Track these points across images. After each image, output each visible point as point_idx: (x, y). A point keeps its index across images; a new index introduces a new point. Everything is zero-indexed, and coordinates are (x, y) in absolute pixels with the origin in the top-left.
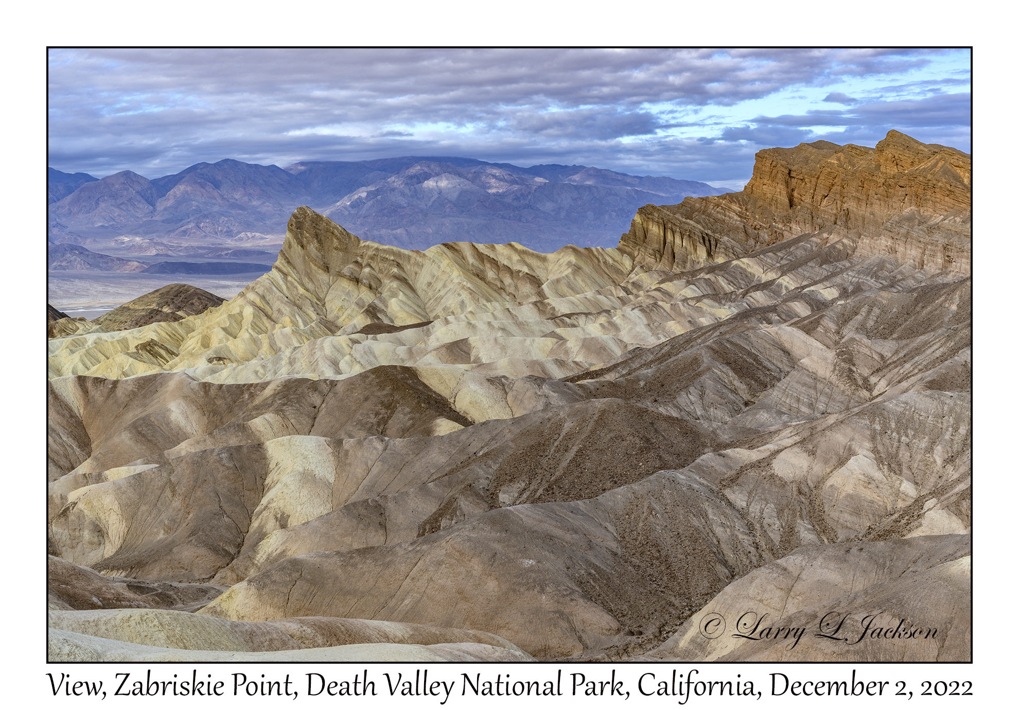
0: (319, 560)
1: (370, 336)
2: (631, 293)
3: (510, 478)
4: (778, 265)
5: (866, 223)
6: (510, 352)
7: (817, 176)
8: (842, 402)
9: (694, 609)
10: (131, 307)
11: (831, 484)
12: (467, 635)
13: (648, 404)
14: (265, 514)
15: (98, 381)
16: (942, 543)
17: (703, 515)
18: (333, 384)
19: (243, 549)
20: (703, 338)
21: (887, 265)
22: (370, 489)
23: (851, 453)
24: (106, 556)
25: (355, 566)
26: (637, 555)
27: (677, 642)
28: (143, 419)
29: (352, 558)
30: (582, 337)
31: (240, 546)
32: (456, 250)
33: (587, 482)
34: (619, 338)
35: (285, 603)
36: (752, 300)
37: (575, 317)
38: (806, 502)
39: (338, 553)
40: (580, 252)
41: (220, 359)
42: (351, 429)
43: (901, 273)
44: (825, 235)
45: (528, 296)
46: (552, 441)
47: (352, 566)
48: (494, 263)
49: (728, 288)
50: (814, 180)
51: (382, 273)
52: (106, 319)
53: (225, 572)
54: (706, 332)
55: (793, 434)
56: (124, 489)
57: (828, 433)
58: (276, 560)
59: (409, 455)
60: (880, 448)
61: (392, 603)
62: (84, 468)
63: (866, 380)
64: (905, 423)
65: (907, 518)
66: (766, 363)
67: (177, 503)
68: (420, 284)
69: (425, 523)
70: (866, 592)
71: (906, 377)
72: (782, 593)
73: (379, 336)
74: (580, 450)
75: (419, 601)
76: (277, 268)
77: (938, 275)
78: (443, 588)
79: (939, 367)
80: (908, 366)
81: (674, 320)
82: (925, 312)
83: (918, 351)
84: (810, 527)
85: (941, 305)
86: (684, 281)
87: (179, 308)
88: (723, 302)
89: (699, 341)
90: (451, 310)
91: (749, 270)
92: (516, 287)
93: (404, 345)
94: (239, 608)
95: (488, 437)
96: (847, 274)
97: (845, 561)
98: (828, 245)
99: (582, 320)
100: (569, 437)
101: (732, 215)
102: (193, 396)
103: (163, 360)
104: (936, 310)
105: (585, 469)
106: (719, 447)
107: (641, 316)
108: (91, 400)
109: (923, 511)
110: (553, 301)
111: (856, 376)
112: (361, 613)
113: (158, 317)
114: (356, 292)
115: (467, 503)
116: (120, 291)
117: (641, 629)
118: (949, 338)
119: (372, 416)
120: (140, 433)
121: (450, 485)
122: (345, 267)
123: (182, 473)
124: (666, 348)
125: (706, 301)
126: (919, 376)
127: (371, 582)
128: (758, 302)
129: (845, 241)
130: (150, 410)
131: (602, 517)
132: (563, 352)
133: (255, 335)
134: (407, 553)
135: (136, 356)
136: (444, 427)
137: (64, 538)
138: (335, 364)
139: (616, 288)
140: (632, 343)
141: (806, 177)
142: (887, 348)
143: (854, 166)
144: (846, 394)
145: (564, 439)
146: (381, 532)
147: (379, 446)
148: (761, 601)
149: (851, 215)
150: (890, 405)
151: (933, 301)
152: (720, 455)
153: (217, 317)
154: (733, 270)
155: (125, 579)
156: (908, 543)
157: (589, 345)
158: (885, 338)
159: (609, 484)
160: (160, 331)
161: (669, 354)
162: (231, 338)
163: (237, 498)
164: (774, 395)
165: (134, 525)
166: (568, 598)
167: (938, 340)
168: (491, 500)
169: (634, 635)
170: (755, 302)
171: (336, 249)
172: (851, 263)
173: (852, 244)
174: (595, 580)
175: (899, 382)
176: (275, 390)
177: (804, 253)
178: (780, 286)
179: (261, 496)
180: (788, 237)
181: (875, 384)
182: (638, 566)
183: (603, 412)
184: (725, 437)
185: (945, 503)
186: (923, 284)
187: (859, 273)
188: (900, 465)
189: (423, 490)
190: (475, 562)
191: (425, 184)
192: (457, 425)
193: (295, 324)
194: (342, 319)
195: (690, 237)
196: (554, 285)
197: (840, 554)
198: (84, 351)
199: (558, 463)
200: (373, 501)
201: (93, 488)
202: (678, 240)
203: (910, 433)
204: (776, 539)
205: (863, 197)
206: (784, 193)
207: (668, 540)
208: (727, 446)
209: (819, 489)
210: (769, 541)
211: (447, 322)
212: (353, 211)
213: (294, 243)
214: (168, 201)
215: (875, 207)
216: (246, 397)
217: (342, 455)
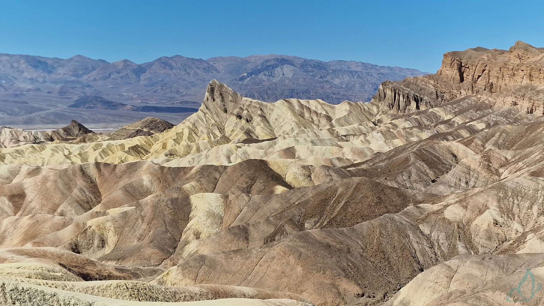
0: (213, 255)
1: (246, 144)
2: (377, 125)
3: (311, 216)
4: (453, 111)
5: (501, 89)
6: (315, 153)
7: (476, 66)
8: (484, 182)
9: (402, 286)
10: (127, 128)
11: (476, 223)
12: (285, 295)
13: (381, 180)
14: (189, 232)
15: (106, 165)
16: (536, 257)
17: (407, 236)
18: (225, 167)
19: (177, 250)
20: (411, 148)
21: (513, 112)
22: (242, 220)
23: (487, 208)
24: (106, 254)
25: (231, 258)
26: (373, 256)
27: (392, 302)
28: (129, 184)
29: (230, 254)
30: (351, 147)
31: (175, 248)
32: (290, 103)
33: (349, 219)
34: (370, 147)
35: (196, 277)
36: (439, 129)
37: (348, 136)
38: (462, 232)
39: (223, 252)
40: (351, 104)
41: (171, 155)
42: (234, 190)
43: (520, 115)
44: (479, 96)
45: (325, 126)
46: (332, 198)
47: (230, 258)
48: (309, 109)
49: (427, 123)
50: (474, 67)
51: (253, 113)
52: (114, 134)
53: (168, 261)
54: (413, 145)
55: (456, 197)
56: (117, 219)
57: (474, 197)
58: (193, 255)
59: (261, 203)
60: (503, 206)
61: (249, 278)
62: (97, 208)
63: (497, 170)
64: (517, 193)
65: (517, 243)
66: (444, 161)
67: (144, 226)
68: (272, 119)
69: (268, 237)
70: (492, 281)
71: (520, 169)
72: (448, 279)
73: (250, 145)
74: (346, 202)
75: (263, 277)
76: (201, 110)
78: (275, 271)
79: (538, 164)
80: (520, 164)
81: (398, 139)
82: (531, 135)
83: (527, 156)
84: (464, 245)
85: (540, 133)
86: (403, 119)
87: (152, 129)
88: (424, 130)
89: (409, 149)
90: (287, 132)
91: (438, 114)
92: (319, 121)
93: (263, 149)
94: (172, 280)
95: (300, 195)
96: (490, 116)
97: (482, 264)
98: (480, 101)
99: (351, 138)
100: (341, 196)
101: (430, 85)
102: (155, 173)
103: (142, 155)
104: (538, 135)
105: (348, 212)
106: (416, 203)
107: (381, 137)
108: (102, 174)
109: (526, 240)
110: (337, 128)
111: (492, 169)
112: (233, 282)
113: (141, 133)
114: (240, 123)
115: (289, 228)
116: (121, 120)
117: (374, 295)
119: (244, 184)
120: (127, 191)
121: (280, 219)
122: (235, 110)
123: (148, 211)
124: (392, 153)
125: (414, 129)
126: (527, 169)
127: (240, 267)
128: (442, 130)
129: (490, 99)
130: (133, 180)
131: (356, 237)
132: (341, 154)
133: (189, 143)
134: (257, 253)
135: (128, 152)
136: (280, 189)
137: (84, 244)
138: (228, 158)
139: (369, 122)
140: (376, 149)
141: (470, 66)
142: (509, 154)
143: (496, 60)
144: (486, 177)
145: (338, 197)
146: (246, 242)
147: (246, 198)
148: (437, 283)
149: (494, 86)
150: (509, 184)
151: (536, 130)
152: (417, 207)
153: (171, 133)
154: (430, 114)
155: (115, 265)
156: (517, 256)
157: (355, 151)
158: (509, 149)
159: (360, 220)
160: (141, 140)
161: (394, 156)
162: (177, 144)
163: (175, 224)
164: (448, 177)
165: (121, 238)
166: (337, 277)
167: (538, 150)
168: (301, 227)
169: (371, 298)
170: (440, 130)
171: (231, 101)
172: (492, 110)
173: (494, 101)
174: (352, 268)
175: (516, 172)
176: (197, 170)
177: (467, 105)
178: (454, 122)
179: (187, 223)
180: (459, 97)
181: (502, 173)
182: (374, 262)
183: (358, 184)
184: (420, 198)
185: (539, 236)
186: (532, 121)
187: (497, 115)
188: (514, 215)
189: (267, 221)
190: (291, 257)
191: (276, 69)
192: (286, 189)
193: (210, 138)
194: (232, 136)
195: (408, 97)
196: (338, 120)
197: (480, 260)
198: (101, 150)
199: (334, 209)
200: (243, 226)
201: (101, 219)
202: (401, 98)
203: (520, 198)
204: (446, 251)
205: (501, 76)
206: (458, 74)
207: (389, 249)
208: (421, 202)
209: (469, 226)
210: (442, 252)
211: (285, 138)
212: (240, 83)
213: (210, 98)
214: (147, 75)
215: (507, 81)
216: (182, 173)
217: (228, 203)
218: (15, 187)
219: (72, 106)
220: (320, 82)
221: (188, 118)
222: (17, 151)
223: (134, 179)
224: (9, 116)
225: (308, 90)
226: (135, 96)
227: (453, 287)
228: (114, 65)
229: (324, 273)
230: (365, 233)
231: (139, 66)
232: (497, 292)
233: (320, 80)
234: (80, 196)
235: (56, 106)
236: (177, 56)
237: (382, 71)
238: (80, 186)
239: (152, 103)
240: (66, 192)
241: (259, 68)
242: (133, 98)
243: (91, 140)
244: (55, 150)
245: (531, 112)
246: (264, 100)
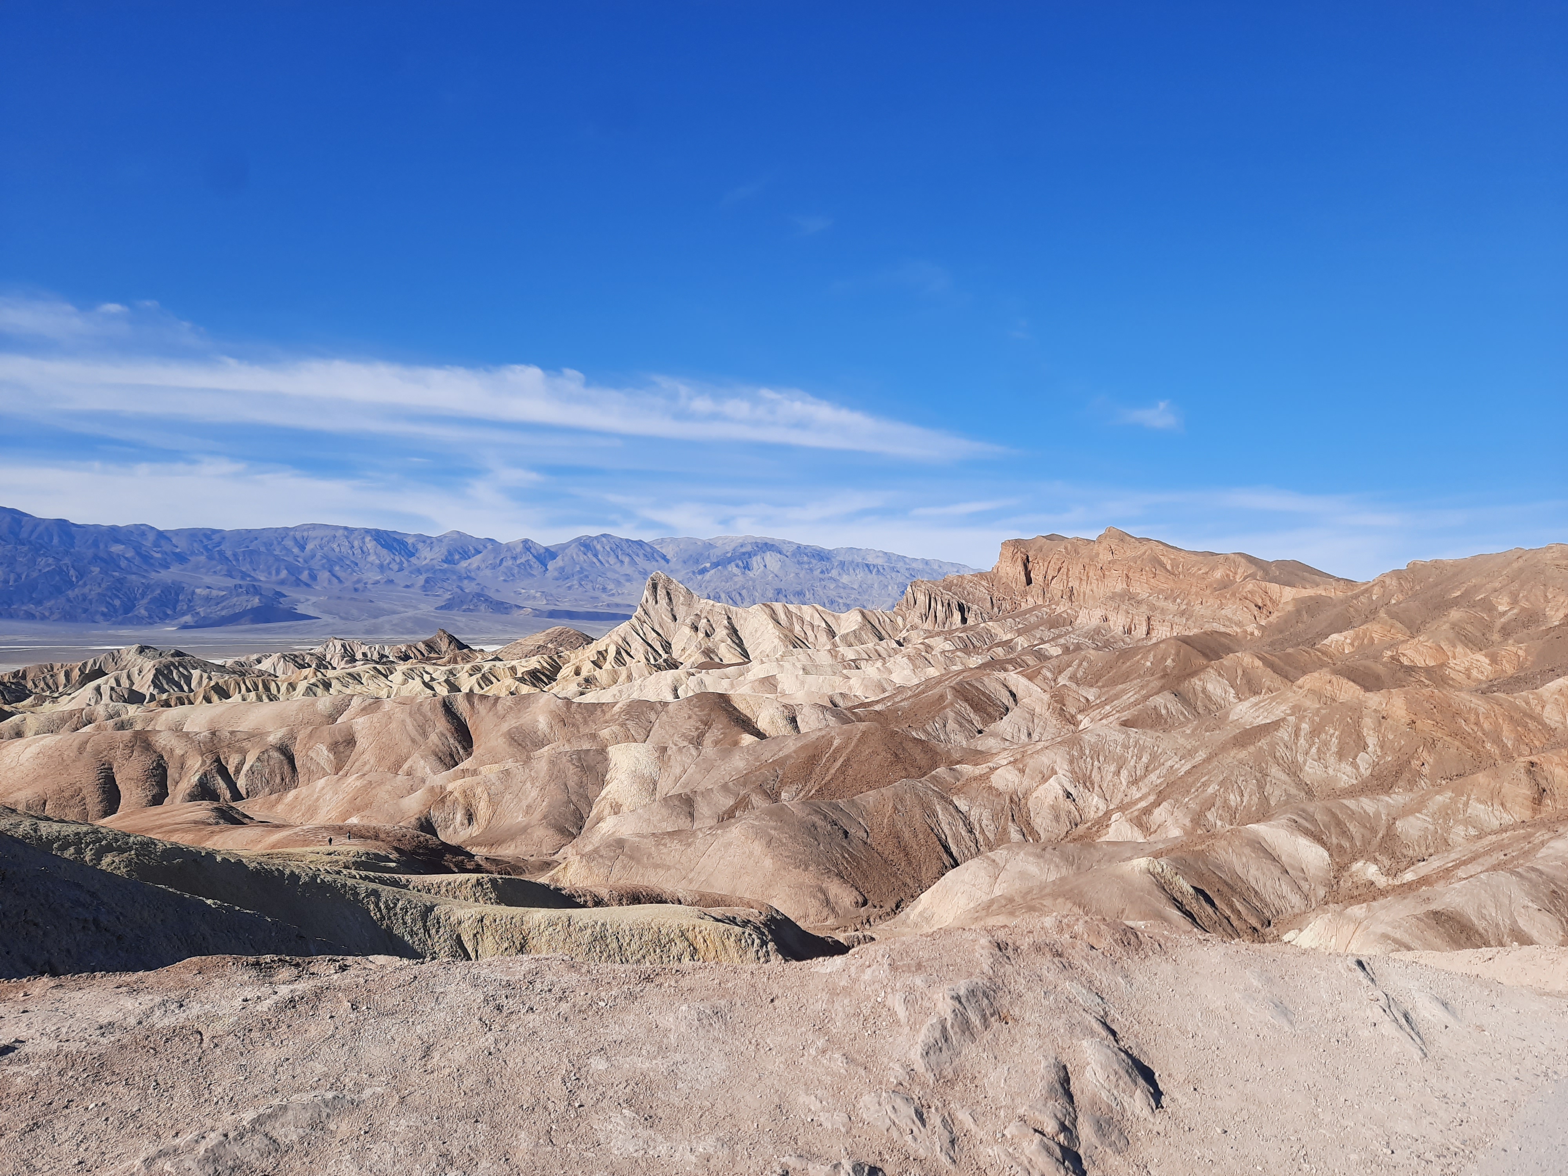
0: (637, 839)
1: (704, 671)
2: (902, 646)
3: (791, 781)
4: (1016, 628)
5: (1086, 597)
6: (806, 685)
7: (1048, 561)
8: (1053, 734)
9: (923, 890)
10: (524, 643)
11: (1036, 796)
13: (902, 728)
14: (603, 803)
15: (483, 697)
16: (1121, 848)
17: (935, 814)
18: (668, 704)
19: (583, 831)
20: (950, 680)
21: (1102, 631)
22: (685, 786)
23: (1053, 772)
24: (474, 835)
25: (665, 845)
27: (908, 916)
28: (517, 728)
29: (663, 839)
30: (863, 678)
31: (581, 828)
32: (772, 609)
33: (849, 786)
34: (890, 678)
36: (994, 654)
37: (859, 662)
38: (1017, 809)
39: (653, 834)
41: (587, 684)
42: (677, 739)
43: (1113, 637)
44: (1054, 607)
45: (824, 645)
46: (824, 753)
47: (663, 845)
48: (801, 620)
49: (977, 644)
50: (1046, 564)
51: (716, 624)
52: (502, 651)
53: (568, 849)
54: (953, 676)
55: (1009, 756)
56: (493, 782)
57: (1036, 756)
58: (607, 839)
59: (717, 760)
60: (1077, 769)
62: (465, 765)
63: (1073, 717)
64: (1098, 751)
65: (1097, 827)
66: (997, 702)
67: (535, 793)
68: (744, 634)
69: (724, 813)
70: (1055, 883)
71: (1106, 716)
72: (991, 880)
73: (710, 671)
74: (845, 761)
75: (711, 874)
76: (636, 617)
77: (1143, 639)
79: (1133, 710)
80: (1108, 708)
81: (933, 666)
82: (1125, 666)
83: (1117, 697)
84: (1019, 829)
85: (1139, 662)
86: (942, 638)
87: (561, 645)
88: (973, 654)
89: (947, 682)
90: (766, 653)
91: (993, 631)
92: (816, 639)
93: (729, 678)
95: (777, 749)
96: (1070, 637)
97: (1042, 856)
98: (1055, 614)
99: (863, 664)
100: (838, 750)
101: (982, 589)
102: (557, 711)
103: (543, 685)
104: (1134, 665)
105: (848, 776)
106: (951, 763)
107: (908, 663)
108: (476, 711)
109: (1110, 822)
110: (842, 649)
111: (1066, 714)
114: (695, 638)
115: (757, 799)
116: (516, 630)
117: (882, 904)
118: (1142, 688)
119: (694, 730)
120: (513, 739)
121: (745, 785)
122: (688, 618)
123: (542, 769)
124: (922, 687)
125: (958, 653)
126: (1117, 715)
128: (999, 655)
129: (1069, 611)
130: (522, 721)
131: (857, 813)
132: (847, 688)
133: (616, 668)
134: (706, 836)
135: (522, 680)
136: (747, 739)
137: (440, 820)
138: (674, 690)
139: (891, 641)
140: (899, 682)
141: (1040, 561)
142: (1091, 694)
143: (1077, 553)
144: (1057, 727)
145: (834, 752)
146: (689, 820)
147: (694, 752)
148: (974, 885)
149: (1075, 591)
150: (1088, 738)
151: (1134, 658)
152: (950, 769)
153: (590, 652)
154: (981, 631)
155: (486, 853)
156: (1095, 846)
157: (868, 684)
158: (1092, 686)
159: (864, 788)
160: (542, 662)
161: (923, 691)
162: (597, 668)
163: (582, 790)
164: (1002, 726)
165: (498, 811)
166: (826, 876)
167: (1133, 688)
168: (773, 796)
169: (876, 908)
170: (996, 655)
171: (682, 604)
172: (1072, 627)
173: (1074, 614)
174: (848, 862)
175: (1100, 720)
176: (622, 708)
177: (1036, 620)
178: (1016, 644)
179: (601, 789)
180: (1024, 607)
181: (1081, 721)
183: (864, 733)
184: (956, 756)
185: (1128, 816)
186: (1127, 646)
187: (1079, 635)
188: (1092, 784)
189: (725, 787)
190: (756, 843)
191: (754, 559)
192: (756, 739)
193: (648, 660)
194: (683, 657)
195: (949, 604)
196: (844, 637)
197: (1039, 850)
198: (479, 675)
199: (828, 770)
200: (686, 794)
201: (468, 780)
202: (939, 607)
203: (1101, 758)
204: (991, 837)
205: (1085, 578)
206: (1023, 573)
207: (907, 835)
208: (958, 763)
209: (1027, 799)
210: (986, 838)
211: (762, 662)
212: (699, 577)
213: (650, 600)
214: (559, 562)
215: (1094, 586)
216: (599, 712)
217: (666, 758)
218: (340, 730)
219: (441, 608)
220: (821, 580)
221: (616, 629)
222: (349, 674)
223: (525, 719)
224: (344, 622)
225: (802, 590)
226: (538, 595)
227: (997, 892)
228: (509, 547)
229: (806, 869)
230: (870, 806)
231: (547, 549)
232: (1060, 900)
233: (821, 576)
234: (440, 744)
235: (416, 608)
236: (604, 535)
237: (914, 565)
238: (441, 729)
239: (565, 606)
240: (418, 738)
241: (729, 555)
242: (535, 597)
243: (465, 658)
244: (408, 676)
245: (1129, 631)
246: (735, 604)
